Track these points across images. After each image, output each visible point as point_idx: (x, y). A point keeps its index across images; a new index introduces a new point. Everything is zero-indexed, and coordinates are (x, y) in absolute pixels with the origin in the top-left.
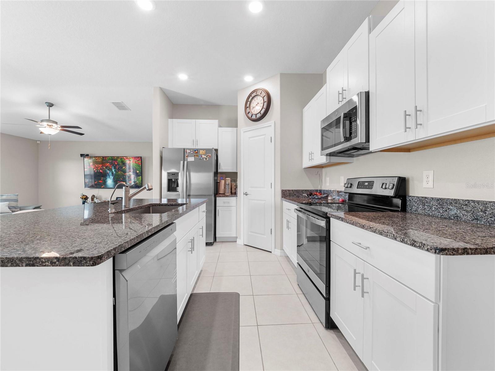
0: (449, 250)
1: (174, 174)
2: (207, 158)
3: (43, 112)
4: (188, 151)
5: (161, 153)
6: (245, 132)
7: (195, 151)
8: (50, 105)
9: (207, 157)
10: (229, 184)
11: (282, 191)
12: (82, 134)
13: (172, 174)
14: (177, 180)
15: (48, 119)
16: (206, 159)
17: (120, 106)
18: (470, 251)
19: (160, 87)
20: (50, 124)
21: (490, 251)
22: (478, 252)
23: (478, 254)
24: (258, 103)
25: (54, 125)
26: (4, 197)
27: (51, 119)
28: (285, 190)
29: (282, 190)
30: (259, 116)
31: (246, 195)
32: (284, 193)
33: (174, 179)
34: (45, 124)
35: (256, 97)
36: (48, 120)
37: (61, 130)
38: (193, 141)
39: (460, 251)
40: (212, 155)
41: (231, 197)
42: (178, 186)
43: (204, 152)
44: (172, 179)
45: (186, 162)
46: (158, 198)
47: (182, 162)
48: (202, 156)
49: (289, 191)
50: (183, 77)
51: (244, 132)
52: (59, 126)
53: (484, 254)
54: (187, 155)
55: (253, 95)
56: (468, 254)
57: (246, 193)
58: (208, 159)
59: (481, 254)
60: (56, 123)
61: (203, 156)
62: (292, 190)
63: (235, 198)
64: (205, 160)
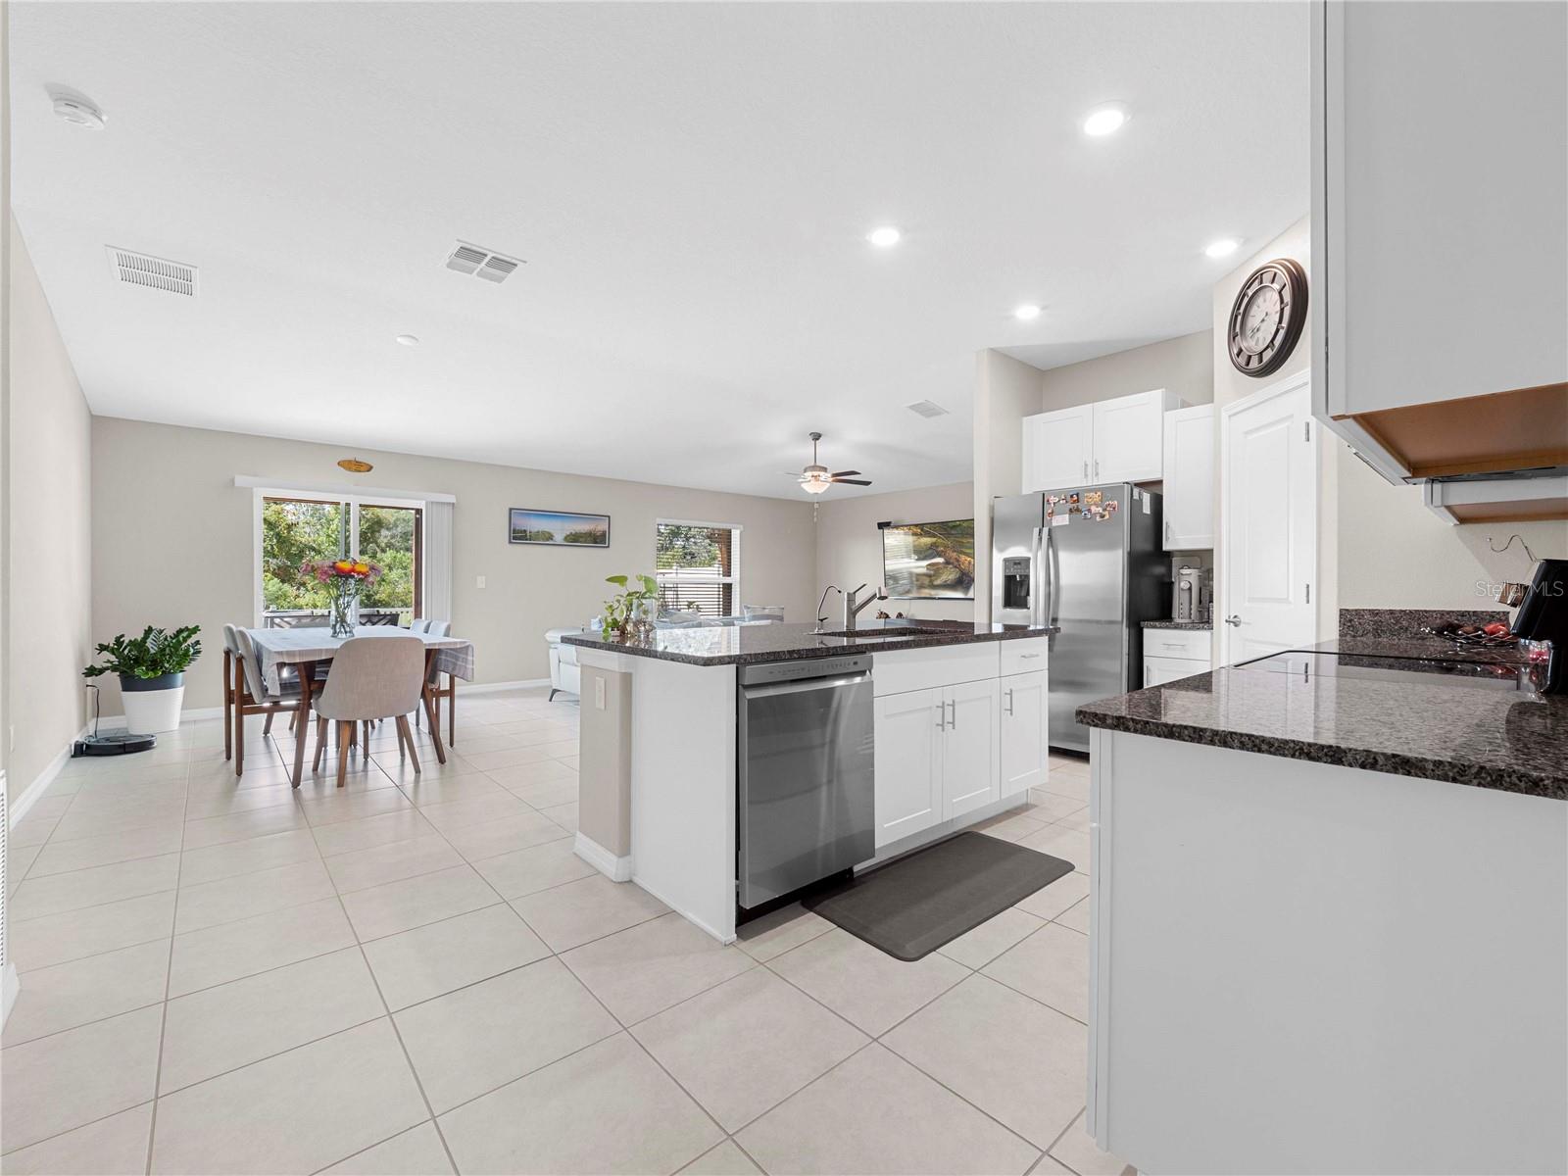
0: (1087, 716)
1: (1019, 564)
2: (1106, 513)
3: (805, 451)
4: (1053, 499)
5: (992, 509)
6: (1235, 414)
7: (1072, 496)
8: (817, 437)
9: (1105, 510)
10: (1190, 589)
11: (1343, 613)
12: (867, 483)
13: (1015, 564)
14: (1027, 577)
15: (813, 464)
16: (1102, 516)
17: (926, 410)
18: (1131, 724)
19: (992, 349)
20: (816, 473)
21: (1179, 733)
22: (1150, 730)
23: (1150, 734)
24: (1267, 314)
25: (822, 473)
26: (767, 612)
27: (818, 464)
28: (1356, 610)
29: (1341, 610)
30: (1268, 356)
31: (1236, 626)
32: (1350, 621)
33: (1020, 576)
34: (809, 474)
35: (1261, 293)
36: (813, 467)
37: (834, 481)
38: (1086, 465)
39: (1109, 721)
40: (1121, 503)
41: (1190, 629)
42: (1028, 594)
43: (1096, 497)
44: (1015, 576)
45: (1045, 530)
46: (985, 621)
47: (1036, 530)
48: (1089, 510)
49: (1375, 613)
50: (1027, 313)
51: (1230, 416)
52: (829, 475)
53: (1166, 737)
54: (1050, 511)
55: (1250, 293)
56: (1127, 729)
57: (1235, 617)
58: (1107, 517)
59: (1159, 736)
60: (825, 469)
61: (1094, 509)
62: (1392, 612)
63: (1206, 634)
64: (1098, 519)
